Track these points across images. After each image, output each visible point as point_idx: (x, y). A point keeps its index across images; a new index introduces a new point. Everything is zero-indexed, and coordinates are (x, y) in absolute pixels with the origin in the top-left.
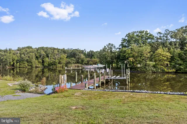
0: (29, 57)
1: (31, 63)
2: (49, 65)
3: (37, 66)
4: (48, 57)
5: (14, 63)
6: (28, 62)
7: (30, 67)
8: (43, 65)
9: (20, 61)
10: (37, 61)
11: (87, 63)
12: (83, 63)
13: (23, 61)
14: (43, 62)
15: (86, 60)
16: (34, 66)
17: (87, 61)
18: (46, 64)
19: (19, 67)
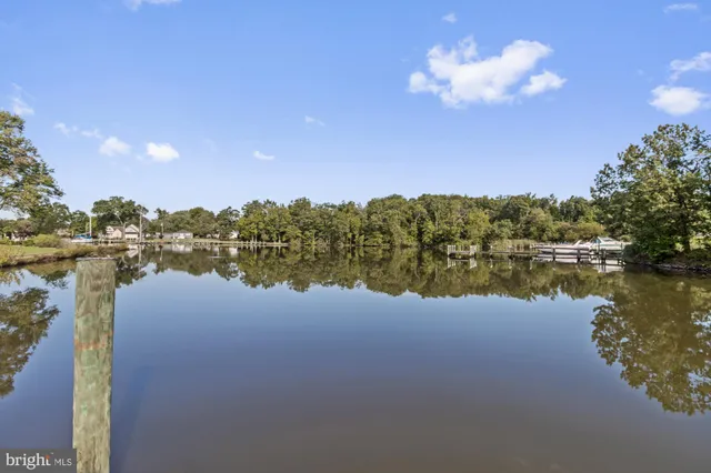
0: (384, 220)
1: (391, 235)
2: (434, 241)
3: (405, 242)
4: (433, 219)
5: (354, 236)
6: (383, 233)
7: (387, 246)
8: (420, 240)
9: (368, 231)
10: (404, 232)
11: (557, 236)
12: (545, 237)
13: (372, 230)
14: (420, 233)
15: (554, 226)
16: (397, 242)
17: (558, 231)
18: (426, 239)
19: (364, 246)
